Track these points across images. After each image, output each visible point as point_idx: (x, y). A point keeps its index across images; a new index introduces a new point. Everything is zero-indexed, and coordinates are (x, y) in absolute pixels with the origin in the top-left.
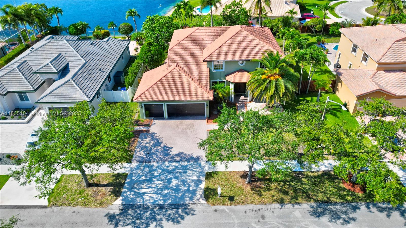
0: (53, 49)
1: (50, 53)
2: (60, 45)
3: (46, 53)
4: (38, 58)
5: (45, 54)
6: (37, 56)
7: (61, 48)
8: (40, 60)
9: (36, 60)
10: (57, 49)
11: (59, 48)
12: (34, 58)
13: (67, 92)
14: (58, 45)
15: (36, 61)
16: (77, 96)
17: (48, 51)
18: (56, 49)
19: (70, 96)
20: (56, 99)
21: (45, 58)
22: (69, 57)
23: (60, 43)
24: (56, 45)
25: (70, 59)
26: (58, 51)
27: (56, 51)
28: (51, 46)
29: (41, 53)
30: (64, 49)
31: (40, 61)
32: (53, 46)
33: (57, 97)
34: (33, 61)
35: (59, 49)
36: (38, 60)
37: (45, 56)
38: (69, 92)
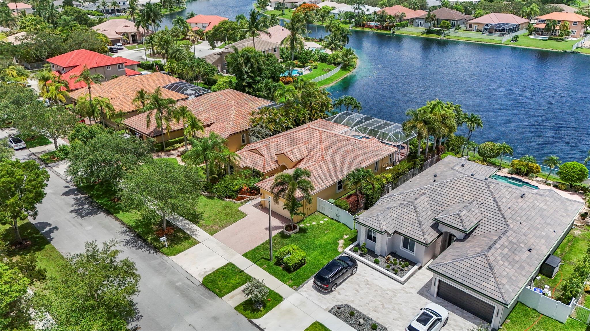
0: (467, 190)
1: (461, 194)
2: (478, 186)
3: (456, 192)
4: (443, 196)
5: (453, 194)
6: (442, 193)
7: (478, 192)
8: (444, 199)
9: (439, 197)
10: (472, 192)
11: (475, 191)
12: (436, 193)
13: (475, 272)
14: (475, 185)
15: (439, 200)
16: (489, 286)
17: (458, 190)
18: (469, 191)
19: (478, 281)
20: (457, 275)
21: (452, 199)
22: (486, 211)
23: (478, 184)
24: (472, 184)
25: (486, 214)
26: (472, 195)
27: (469, 194)
28: (464, 185)
29: (448, 189)
30: (481, 195)
31: (444, 201)
32: (467, 185)
33: (459, 272)
34: (435, 198)
35: (475, 193)
36: (441, 198)
37: (452, 196)
38: (479, 274)
